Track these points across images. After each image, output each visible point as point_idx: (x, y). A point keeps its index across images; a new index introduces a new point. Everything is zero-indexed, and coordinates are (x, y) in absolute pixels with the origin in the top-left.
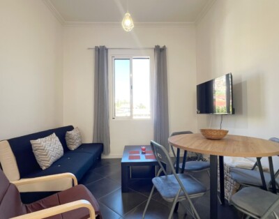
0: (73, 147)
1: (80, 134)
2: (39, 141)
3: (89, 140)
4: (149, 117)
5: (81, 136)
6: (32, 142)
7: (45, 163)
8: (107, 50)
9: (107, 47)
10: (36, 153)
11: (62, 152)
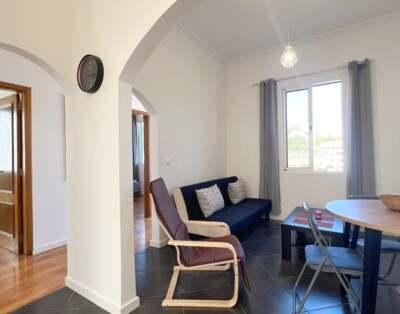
0: (236, 201)
1: (243, 186)
2: (202, 190)
3: (255, 194)
4: (341, 170)
5: (244, 188)
6: (197, 191)
7: (207, 212)
8: (275, 82)
9: (276, 79)
10: (200, 201)
11: (223, 204)
